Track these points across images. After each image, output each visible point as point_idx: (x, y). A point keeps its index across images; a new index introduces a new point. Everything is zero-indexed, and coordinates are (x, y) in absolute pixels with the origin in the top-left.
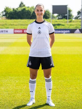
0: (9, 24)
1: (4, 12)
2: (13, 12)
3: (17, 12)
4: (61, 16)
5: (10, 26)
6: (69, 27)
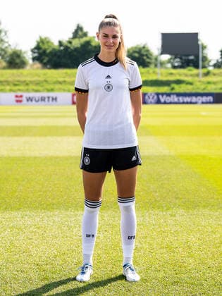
0: (55, 80)
1: (36, 51)
2: (61, 51)
3: (69, 50)
4: (178, 60)
5: (57, 86)
6: (204, 89)
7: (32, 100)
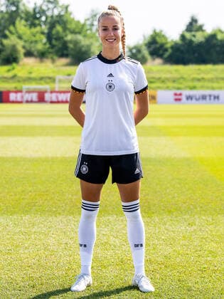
7: (192, 99)
